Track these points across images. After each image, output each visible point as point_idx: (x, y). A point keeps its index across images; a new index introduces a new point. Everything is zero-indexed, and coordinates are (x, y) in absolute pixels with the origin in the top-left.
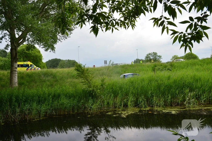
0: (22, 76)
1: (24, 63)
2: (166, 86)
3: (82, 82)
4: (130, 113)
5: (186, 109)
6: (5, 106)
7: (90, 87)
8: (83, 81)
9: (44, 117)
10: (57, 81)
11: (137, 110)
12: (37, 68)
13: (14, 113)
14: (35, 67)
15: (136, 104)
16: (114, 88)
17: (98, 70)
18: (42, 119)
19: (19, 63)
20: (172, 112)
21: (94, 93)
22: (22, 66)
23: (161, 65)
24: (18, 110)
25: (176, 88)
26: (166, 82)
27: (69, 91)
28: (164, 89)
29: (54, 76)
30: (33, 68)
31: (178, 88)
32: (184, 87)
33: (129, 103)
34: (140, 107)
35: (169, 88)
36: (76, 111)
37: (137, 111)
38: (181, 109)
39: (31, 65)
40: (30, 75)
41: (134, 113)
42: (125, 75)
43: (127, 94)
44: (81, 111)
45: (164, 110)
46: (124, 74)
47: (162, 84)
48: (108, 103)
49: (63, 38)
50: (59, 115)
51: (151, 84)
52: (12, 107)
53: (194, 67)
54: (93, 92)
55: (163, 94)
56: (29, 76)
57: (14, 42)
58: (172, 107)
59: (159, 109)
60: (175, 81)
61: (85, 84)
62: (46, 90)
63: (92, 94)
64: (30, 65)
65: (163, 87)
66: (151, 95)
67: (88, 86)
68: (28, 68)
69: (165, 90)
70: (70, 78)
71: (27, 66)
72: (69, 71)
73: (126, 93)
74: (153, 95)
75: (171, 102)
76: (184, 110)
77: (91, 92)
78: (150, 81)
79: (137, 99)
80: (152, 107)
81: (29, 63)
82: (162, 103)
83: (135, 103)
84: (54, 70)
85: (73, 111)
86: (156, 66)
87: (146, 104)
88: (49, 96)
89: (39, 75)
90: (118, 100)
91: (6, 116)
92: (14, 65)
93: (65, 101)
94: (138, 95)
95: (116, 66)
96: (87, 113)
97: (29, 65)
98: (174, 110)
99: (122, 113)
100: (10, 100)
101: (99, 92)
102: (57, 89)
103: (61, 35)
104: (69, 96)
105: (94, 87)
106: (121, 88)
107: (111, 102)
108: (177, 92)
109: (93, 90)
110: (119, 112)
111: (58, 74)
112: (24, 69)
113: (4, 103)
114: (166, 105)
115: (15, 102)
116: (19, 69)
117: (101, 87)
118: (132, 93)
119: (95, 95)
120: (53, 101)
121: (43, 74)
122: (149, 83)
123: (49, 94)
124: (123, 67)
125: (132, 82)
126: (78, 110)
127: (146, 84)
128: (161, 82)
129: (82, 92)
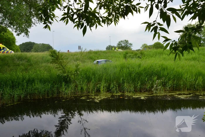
3: (57, 68)
4: (103, 98)
5: (153, 95)
8: (58, 66)
9: (18, 101)
10: (31, 65)
11: (109, 95)
12: (11, 51)
14: (8, 50)
15: (108, 90)
16: (87, 73)
17: (72, 55)
18: (16, 103)
20: (141, 98)
21: (68, 79)
23: (132, 53)
25: (145, 76)
26: (137, 70)
27: (44, 76)
28: (135, 76)
29: (28, 60)
30: (6, 51)
31: (147, 76)
32: (153, 75)
33: (102, 89)
34: (112, 92)
35: (139, 74)
36: (51, 96)
37: (109, 96)
38: (149, 94)
39: (3, 48)
40: (3, 59)
41: (106, 98)
42: (98, 62)
43: (100, 80)
44: (55, 95)
45: (134, 95)
46: (98, 60)
47: (133, 71)
48: (82, 88)
49: (38, 22)
50: (33, 100)
51: (123, 71)
53: (162, 56)
54: (67, 78)
55: (134, 80)
58: (142, 93)
59: (130, 94)
60: (145, 69)
61: (60, 70)
62: (20, 74)
63: (67, 79)
65: (134, 74)
66: (123, 81)
67: (63, 72)
70: (45, 62)
72: (44, 55)
73: (99, 79)
75: (141, 88)
76: (152, 95)
77: (66, 78)
78: (122, 67)
79: (109, 85)
80: (123, 92)
81: (1, 46)
82: (132, 89)
83: (108, 88)
84: (28, 54)
85: (48, 96)
86: (127, 54)
87: (117, 90)
88: (23, 81)
89: (12, 58)
90: (91, 86)
93: (38, 86)
94: (110, 81)
95: (90, 52)
96: (62, 97)
98: (143, 95)
99: (95, 98)
101: (73, 78)
102: (31, 74)
103: (36, 19)
104: (43, 81)
105: (68, 72)
106: (94, 74)
107: (85, 88)
108: (146, 79)
109: (68, 75)
110: (93, 97)
111: (33, 58)
114: (135, 91)
117: (75, 72)
118: (105, 79)
119: (70, 80)
120: (27, 86)
121: (17, 58)
122: (121, 70)
123: (24, 79)
124: (96, 53)
125: (105, 69)
126: (52, 94)
127: (118, 71)
128: (133, 69)
129: (56, 77)
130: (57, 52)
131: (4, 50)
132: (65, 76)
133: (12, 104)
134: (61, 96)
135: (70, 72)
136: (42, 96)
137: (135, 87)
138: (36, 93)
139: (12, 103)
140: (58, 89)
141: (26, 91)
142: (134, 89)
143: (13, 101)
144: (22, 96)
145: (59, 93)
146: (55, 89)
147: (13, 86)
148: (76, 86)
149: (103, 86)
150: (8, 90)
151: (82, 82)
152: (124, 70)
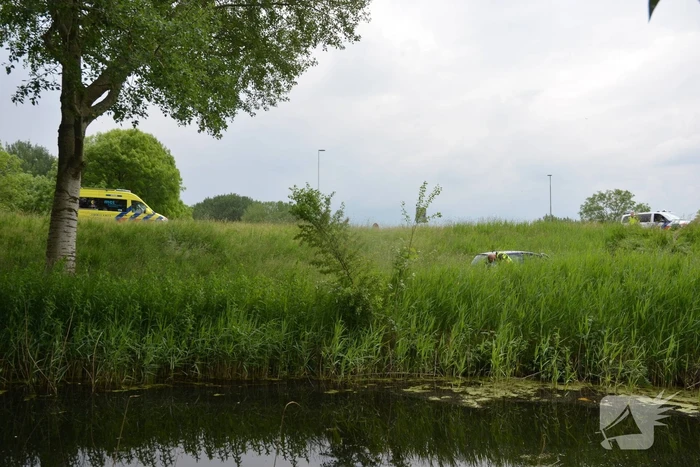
0: (93, 239)
1: (110, 192)
2: (660, 302)
3: (319, 264)
4: (498, 396)
6: (15, 329)
7: (346, 281)
8: (321, 257)
9: (156, 381)
10: (224, 262)
11: (528, 388)
12: (158, 215)
13: (44, 353)
14: (149, 210)
15: (527, 367)
16: (440, 294)
17: (386, 238)
18: (147, 387)
19: (85, 193)
21: (359, 309)
22: (101, 204)
24: (59, 347)
26: (661, 286)
27: (264, 295)
28: (651, 311)
29: (215, 246)
30: (143, 216)
33: (497, 357)
34: (543, 376)
36: (285, 373)
37: (529, 392)
39: (134, 203)
40: (128, 237)
41: (515, 395)
43: (492, 324)
44: (302, 372)
45: (647, 396)
47: (644, 290)
48: (412, 352)
49: (260, 101)
50: (215, 381)
51: (595, 288)
52: (42, 336)
54: (356, 304)
55: (647, 329)
56: (124, 239)
57: (77, 107)
58: (686, 393)
61: (328, 272)
62: (177, 285)
63: (353, 309)
64: (129, 205)
65: (647, 304)
66: (592, 331)
67: (341, 280)
68: (121, 215)
69: (653, 316)
71: (120, 205)
72: (277, 233)
73: (487, 317)
74: (600, 334)
75: (680, 368)
77: (351, 304)
78: (595, 277)
79: (533, 344)
80: (595, 380)
81: (129, 196)
82: (639, 369)
83: (523, 360)
84: (220, 228)
85: (273, 372)
86: (622, 237)
87: (568, 367)
88: (182, 306)
89: (160, 240)
91: (17, 367)
92: (69, 189)
93: (242, 328)
94: (537, 328)
95: (461, 230)
96: (328, 382)
97: (125, 201)
100: (37, 309)
101: (380, 306)
102: (221, 283)
103: (253, 91)
104: (261, 313)
105: (362, 284)
106: (467, 298)
107: (425, 346)
109: (359, 296)
110: (455, 390)
111: (233, 240)
112: (109, 216)
113: (15, 315)
114: (655, 380)
115: (54, 316)
116: (84, 214)
117: (390, 286)
118: (513, 317)
119: (366, 314)
120: (197, 327)
121: (175, 237)
122: (585, 286)
123: (186, 299)
124: (487, 232)
125: (517, 279)
126: (291, 369)
127: (574, 289)
128: (640, 285)
129: (313, 301)
130: (323, 201)
131: (138, 211)
132: (349, 298)
134: (323, 378)
135: (368, 282)
136: (250, 370)
137: (652, 363)
138: (225, 355)
139: (133, 385)
140: (315, 347)
141: (189, 346)
142: (645, 369)
143: (139, 378)
144: (173, 362)
145: (318, 361)
146: (303, 348)
147: (145, 324)
148: (390, 340)
149: (502, 346)
150: (122, 337)
151: (413, 327)
152: (600, 285)
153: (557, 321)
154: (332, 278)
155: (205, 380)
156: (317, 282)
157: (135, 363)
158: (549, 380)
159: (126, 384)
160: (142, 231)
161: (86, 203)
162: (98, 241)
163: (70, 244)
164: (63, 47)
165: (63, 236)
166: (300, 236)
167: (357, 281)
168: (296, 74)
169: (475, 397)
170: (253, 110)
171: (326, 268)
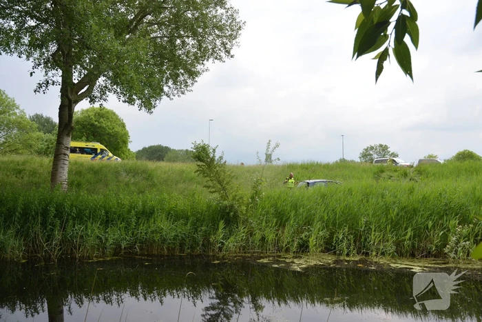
0: (77, 171)
1: (88, 144)
2: (402, 209)
3: (209, 187)
5: (448, 265)
6: (33, 224)
7: (224, 197)
8: (210, 183)
9: (114, 255)
10: (154, 185)
11: (329, 259)
12: (115, 157)
13: (49, 238)
14: (110, 154)
15: (329, 246)
16: (279, 205)
17: (248, 171)
18: (108, 259)
19: (74, 144)
21: (232, 214)
22: (82, 150)
23: (396, 171)
24: (58, 235)
25: (426, 215)
26: (404, 200)
27: (177, 205)
28: (398, 215)
29: (148, 176)
30: (107, 157)
31: (431, 215)
32: (447, 214)
33: (312, 241)
34: (338, 252)
35: (409, 213)
36: (189, 251)
38: (435, 264)
39: (102, 150)
40: (98, 170)
42: (308, 183)
43: (309, 222)
44: (198, 250)
45: (395, 263)
46: (308, 181)
47: (394, 203)
48: (263, 239)
49: (176, 92)
50: (148, 255)
51: (368, 202)
52: (48, 228)
53: (475, 177)
54: (230, 211)
55: (396, 226)
56: (95, 171)
57: (69, 95)
58: (416, 260)
59: (382, 261)
60: (424, 198)
61: (214, 192)
62: (126, 199)
63: (229, 213)
64: (99, 151)
65: (396, 210)
66: (365, 226)
67: (222, 197)
68: (94, 157)
69: (399, 217)
70: (184, 182)
71: (94, 151)
72: (184, 168)
73: (306, 218)
74: (370, 228)
75: (413, 246)
76: (444, 266)
77: (227, 211)
78: (367, 196)
79: (332, 234)
80: (367, 254)
81: (98, 146)
82: (391, 248)
83: (326, 243)
84: (151, 165)
85: (182, 250)
86: (382, 171)
87: (352, 247)
88: (129, 212)
89: (116, 172)
90: (286, 235)
91: (33, 246)
92: (64, 142)
93: (164, 225)
94: (334, 225)
95: (292, 167)
96: (214, 256)
97: (97, 149)
98: (419, 264)
100: (45, 213)
101: (244, 212)
102: (152, 198)
103: (171, 86)
104: (175, 216)
105: (234, 199)
106: (295, 207)
107: (271, 237)
108: (430, 224)
109: (232, 206)
110: (287, 261)
111: (159, 172)
112: (87, 158)
113: (32, 216)
114: (400, 253)
115: (55, 217)
116: (73, 156)
117: (250, 200)
118: (322, 219)
119: (236, 216)
120: (137, 224)
121: (125, 171)
122: (362, 200)
123: (132, 207)
124: (307, 169)
125: (323, 196)
126: (192, 248)
127: (356, 202)
128: (392, 199)
129: (205, 209)
130: (211, 151)
131: (104, 155)
132: (226, 207)
133: (101, 259)
134: (211, 254)
135: (237, 198)
136: (168, 249)
137: (398, 244)
138: (154, 241)
139: (100, 257)
140: (206, 236)
141: (133, 235)
142: (394, 248)
143: (104, 253)
144: (124, 245)
145: (207, 244)
146: (199, 237)
147: (107, 221)
148: (250, 232)
149: (315, 237)
150: (95, 229)
151: (264, 224)
152: (370, 200)
153: (346, 221)
154: (216, 195)
155: (142, 255)
156: (207, 198)
157: (102, 245)
158: (340, 254)
159: (96, 257)
160: (106, 166)
161: (73, 150)
162: (80, 172)
163: (64, 174)
164: (63, 61)
165: (60, 170)
166: (198, 171)
167: (230, 197)
168: (197, 76)
169: (299, 264)
170: (172, 97)
171: (214, 190)
